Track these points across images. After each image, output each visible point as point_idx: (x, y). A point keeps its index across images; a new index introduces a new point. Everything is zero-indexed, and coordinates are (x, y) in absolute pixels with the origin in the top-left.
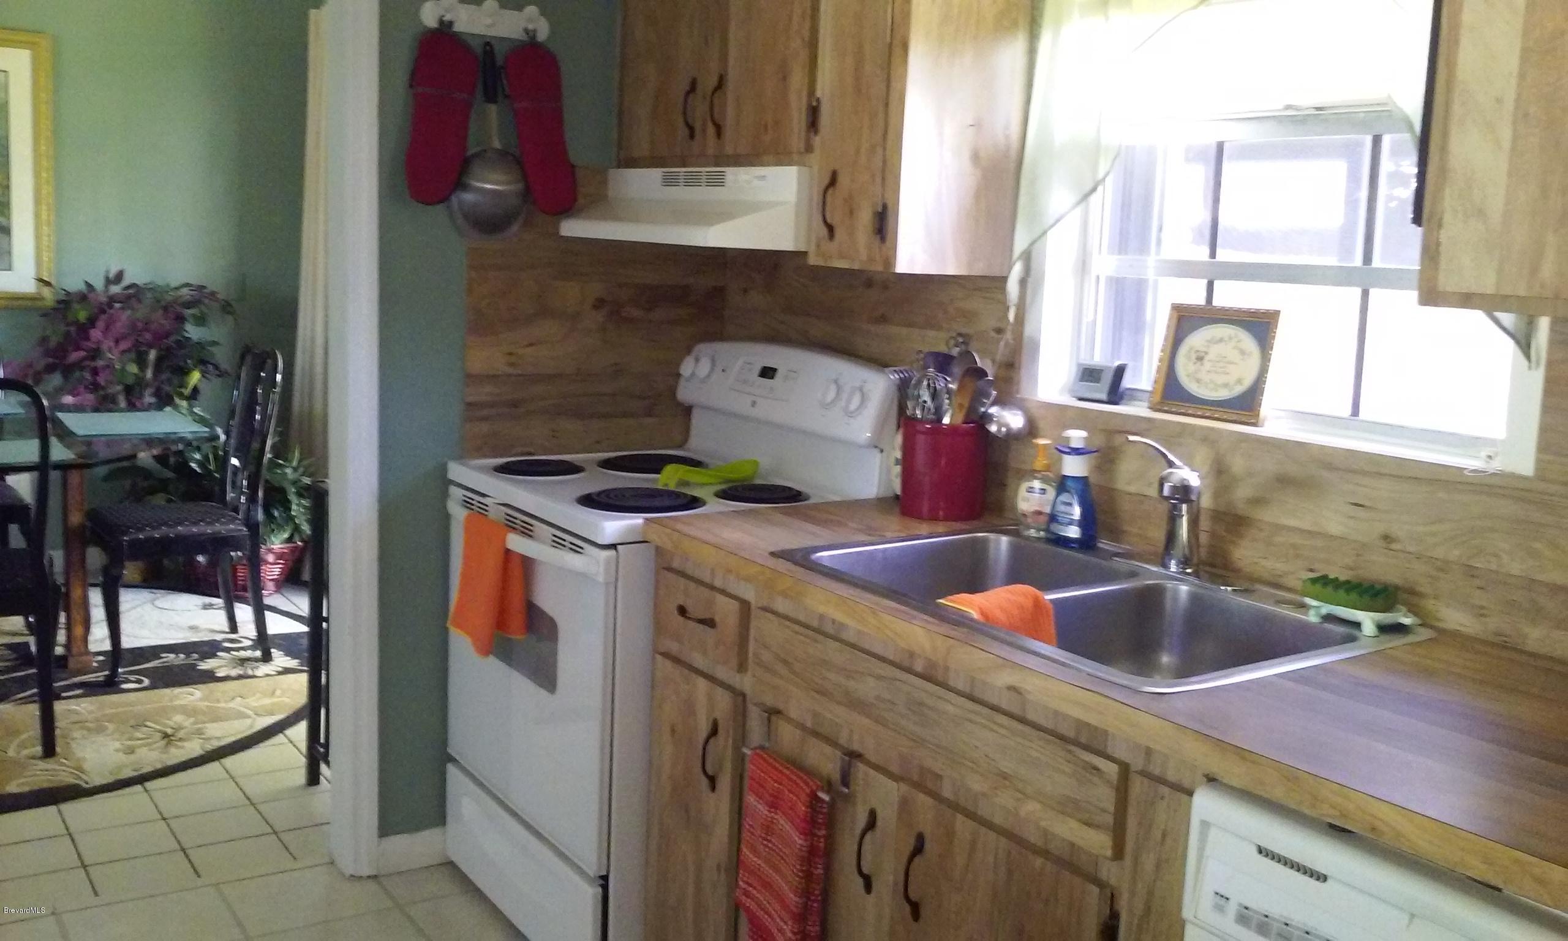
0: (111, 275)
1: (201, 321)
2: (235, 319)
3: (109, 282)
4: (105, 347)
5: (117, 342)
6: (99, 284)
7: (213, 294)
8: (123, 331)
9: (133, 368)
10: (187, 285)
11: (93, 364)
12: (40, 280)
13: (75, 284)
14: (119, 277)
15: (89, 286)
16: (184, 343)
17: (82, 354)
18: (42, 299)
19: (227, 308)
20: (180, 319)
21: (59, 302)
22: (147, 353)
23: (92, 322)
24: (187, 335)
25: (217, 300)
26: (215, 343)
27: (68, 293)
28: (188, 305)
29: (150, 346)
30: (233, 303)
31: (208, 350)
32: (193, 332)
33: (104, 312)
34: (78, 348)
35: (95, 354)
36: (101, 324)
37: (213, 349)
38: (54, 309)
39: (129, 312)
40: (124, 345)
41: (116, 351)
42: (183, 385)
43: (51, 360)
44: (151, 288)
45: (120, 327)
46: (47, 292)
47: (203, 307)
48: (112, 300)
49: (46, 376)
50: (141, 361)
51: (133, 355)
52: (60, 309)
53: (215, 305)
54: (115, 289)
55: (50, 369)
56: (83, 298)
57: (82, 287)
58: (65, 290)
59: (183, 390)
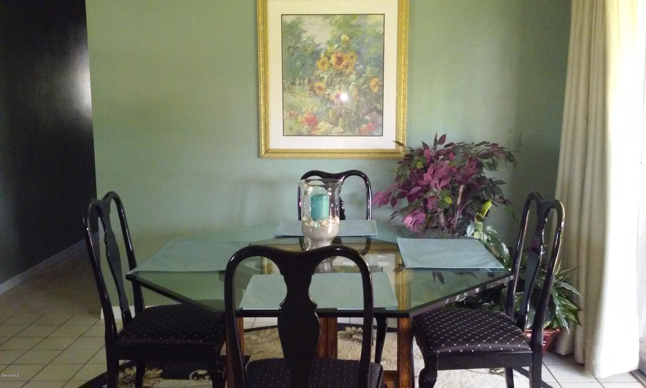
0: (438, 138)
1: (493, 167)
2: (514, 165)
3: (436, 142)
4: (432, 185)
5: (440, 180)
6: (430, 143)
7: (502, 148)
8: (445, 174)
9: (449, 201)
10: (484, 143)
11: (425, 196)
12: (398, 143)
13: (417, 144)
14: (443, 138)
15: (424, 144)
16: (481, 180)
17: (419, 188)
18: (399, 153)
19: (509, 157)
20: (480, 166)
21: (407, 156)
22: (459, 187)
23: (425, 169)
24: (483, 175)
25: (504, 153)
26: (502, 182)
27: (412, 150)
28: (486, 156)
29: (460, 183)
30: (512, 153)
31: (497, 187)
32: (487, 173)
33: (432, 162)
34: (417, 185)
35: (427, 189)
36: (430, 170)
37: (501, 186)
38: (404, 159)
39: (447, 162)
40: (444, 183)
41: (439, 187)
42: (481, 211)
43: (402, 190)
44: (463, 146)
45: (442, 172)
46: (401, 149)
47: (494, 157)
48: (438, 154)
49: (398, 200)
50: (454, 195)
51: (449, 192)
52: (407, 159)
53: (502, 156)
54: (440, 147)
55: (402, 195)
56: (421, 153)
57: (421, 146)
58: (411, 148)
59: (481, 215)
